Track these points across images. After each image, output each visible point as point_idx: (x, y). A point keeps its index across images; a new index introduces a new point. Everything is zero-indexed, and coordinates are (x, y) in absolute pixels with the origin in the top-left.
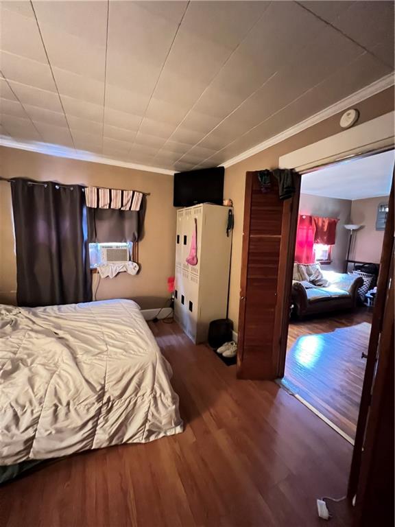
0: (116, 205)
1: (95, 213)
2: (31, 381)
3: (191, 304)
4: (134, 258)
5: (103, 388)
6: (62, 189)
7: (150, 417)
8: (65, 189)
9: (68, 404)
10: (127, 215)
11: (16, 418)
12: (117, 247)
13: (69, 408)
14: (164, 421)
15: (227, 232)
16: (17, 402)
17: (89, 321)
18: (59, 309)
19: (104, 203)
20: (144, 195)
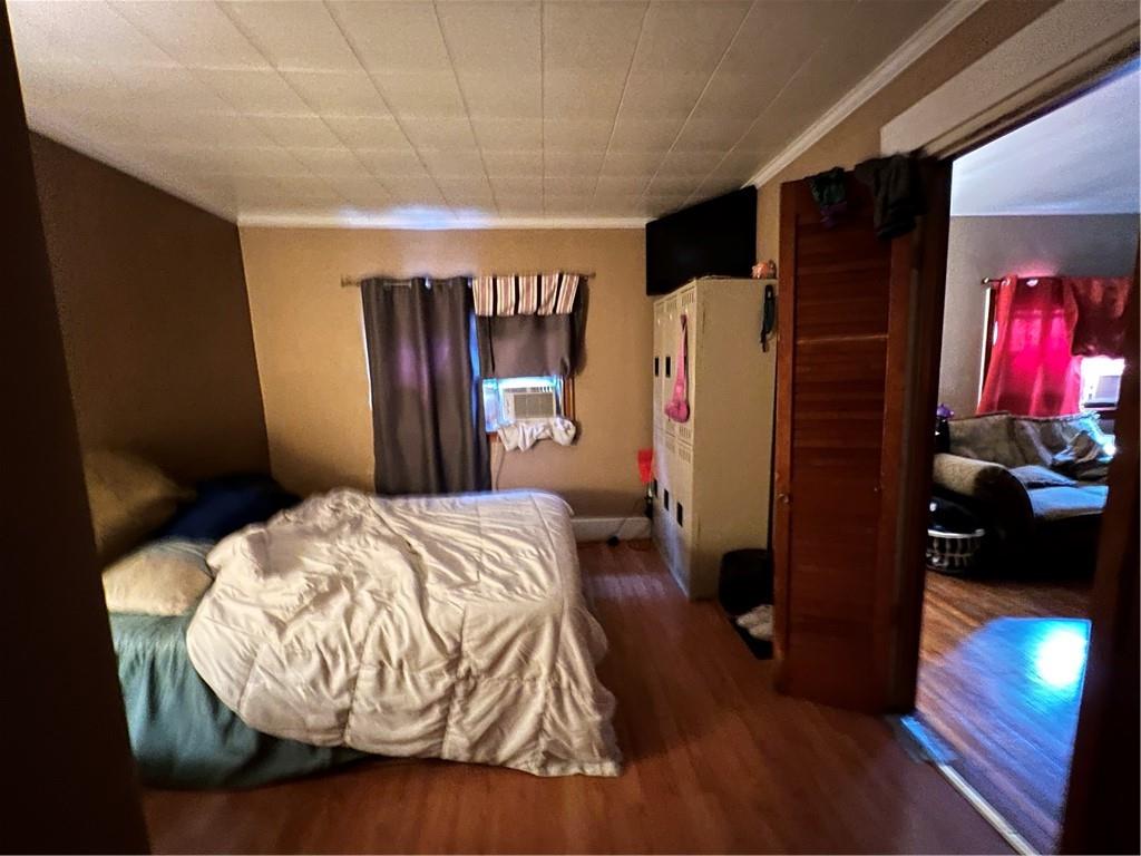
0: (528, 305)
1: (491, 325)
2: (348, 615)
3: (680, 509)
4: (567, 411)
5: (458, 648)
6: (435, 290)
7: (548, 726)
8: (440, 287)
9: (401, 666)
10: (550, 323)
11: (325, 671)
12: (533, 389)
13: (402, 673)
14: (577, 742)
15: (764, 340)
16: (325, 642)
17: (470, 528)
18: (428, 506)
19: (505, 305)
20: (583, 282)
